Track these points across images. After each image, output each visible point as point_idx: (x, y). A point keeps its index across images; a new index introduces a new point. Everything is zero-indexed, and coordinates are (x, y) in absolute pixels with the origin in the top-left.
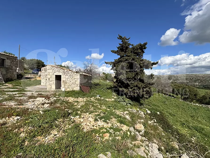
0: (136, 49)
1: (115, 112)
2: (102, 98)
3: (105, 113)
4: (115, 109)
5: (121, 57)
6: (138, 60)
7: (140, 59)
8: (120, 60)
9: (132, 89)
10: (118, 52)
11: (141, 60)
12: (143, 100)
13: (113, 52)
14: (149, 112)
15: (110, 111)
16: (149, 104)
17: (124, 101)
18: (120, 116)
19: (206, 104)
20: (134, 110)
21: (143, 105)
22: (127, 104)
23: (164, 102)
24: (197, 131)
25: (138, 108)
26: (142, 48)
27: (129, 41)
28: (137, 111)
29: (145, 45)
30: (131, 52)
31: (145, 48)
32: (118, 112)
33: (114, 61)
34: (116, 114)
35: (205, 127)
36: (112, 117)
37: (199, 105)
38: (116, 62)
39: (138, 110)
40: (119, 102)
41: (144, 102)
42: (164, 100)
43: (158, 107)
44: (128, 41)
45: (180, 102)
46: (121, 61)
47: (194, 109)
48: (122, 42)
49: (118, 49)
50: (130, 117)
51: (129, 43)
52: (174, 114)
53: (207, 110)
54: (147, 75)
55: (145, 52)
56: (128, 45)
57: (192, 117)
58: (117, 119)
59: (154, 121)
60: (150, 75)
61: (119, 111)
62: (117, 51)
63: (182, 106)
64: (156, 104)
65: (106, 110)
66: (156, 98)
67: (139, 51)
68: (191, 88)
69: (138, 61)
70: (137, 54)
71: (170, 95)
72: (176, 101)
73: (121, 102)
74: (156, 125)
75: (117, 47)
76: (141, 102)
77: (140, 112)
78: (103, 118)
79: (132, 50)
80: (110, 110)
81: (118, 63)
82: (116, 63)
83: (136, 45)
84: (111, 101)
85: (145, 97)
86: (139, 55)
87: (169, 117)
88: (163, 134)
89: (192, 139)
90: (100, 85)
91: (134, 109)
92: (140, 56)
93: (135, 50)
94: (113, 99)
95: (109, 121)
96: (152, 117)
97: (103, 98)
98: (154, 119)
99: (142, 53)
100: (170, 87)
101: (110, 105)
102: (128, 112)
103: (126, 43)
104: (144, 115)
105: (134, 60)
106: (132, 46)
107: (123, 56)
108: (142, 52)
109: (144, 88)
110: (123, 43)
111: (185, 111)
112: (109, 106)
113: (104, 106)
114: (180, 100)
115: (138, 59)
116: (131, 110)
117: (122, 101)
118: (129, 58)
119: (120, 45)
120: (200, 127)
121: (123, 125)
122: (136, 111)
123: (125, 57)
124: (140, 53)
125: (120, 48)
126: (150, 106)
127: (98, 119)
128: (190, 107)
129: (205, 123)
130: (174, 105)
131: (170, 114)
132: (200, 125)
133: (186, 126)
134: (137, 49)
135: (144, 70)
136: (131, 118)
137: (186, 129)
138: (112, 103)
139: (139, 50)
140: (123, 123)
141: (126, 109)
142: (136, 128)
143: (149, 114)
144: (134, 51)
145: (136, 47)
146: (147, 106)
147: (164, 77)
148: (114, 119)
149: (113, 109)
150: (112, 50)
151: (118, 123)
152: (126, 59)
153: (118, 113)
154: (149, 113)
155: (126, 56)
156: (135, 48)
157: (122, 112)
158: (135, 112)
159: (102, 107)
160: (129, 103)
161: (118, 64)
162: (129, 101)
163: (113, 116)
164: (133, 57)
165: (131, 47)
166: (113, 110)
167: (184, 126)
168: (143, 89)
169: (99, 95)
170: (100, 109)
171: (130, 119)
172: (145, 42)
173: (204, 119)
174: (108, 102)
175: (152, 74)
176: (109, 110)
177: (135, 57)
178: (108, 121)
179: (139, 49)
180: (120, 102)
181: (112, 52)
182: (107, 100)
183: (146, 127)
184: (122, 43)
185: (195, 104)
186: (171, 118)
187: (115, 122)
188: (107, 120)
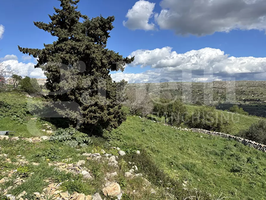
0: (92, 27)
1: (54, 167)
2: (13, 138)
3: (26, 176)
4: (52, 159)
5: (61, 41)
6: (98, 50)
7: (101, 50)
8: (58, 46)
9: (88, 110)
10: (53, 29)
11: (103, 52)
12: (109, 131)
13: (39, 27)
14: (123, 153)
15: (40, 169)
16: (119, 138)
17: (74, 138)
18: (67, 175)
19: (196, 127)
20: (97, 154)
21: (108, 141)
22: (79, 143)
23: (142, 131)
24: (189, 170)
25: (102, 149)
26: (105, 26)
27: (76, 8)
28: (102, 155)
29: (111, 21)
30: (83, 32)
31: (110, 29)
32: (62, 167)
33: (44, 48)
34: (56, 171)
35: (197, 161)
36: (47, 181)
37: (187, 130)
38: (48, 50)
39: (104, 152)
40: (61, 141)
41: (110, 135)
42: (141, 126)
43: (133, 141)
44: (75, 6)
45: (165, 128)
46: (61, 50)
47: (183, 136)
48: (61, 5)
49: (51, 21)
50: (90, 172)
51: (77, 10)
52: (157, 149)
53: (197, 136)
54: (114, 82)
55: (110, 36)
56: (77, 17)
57: (181, 149)
58: (61, 183)
59: (134, 169)
60: (120, 82)
61: (64, 162)
62: (51, 26)
63: (168, 135)
64: (130, 135)
65: (31, 168)
66: (129, 124)
67: (100, 32)
68: (178, 104)
69: (97, 53)
70: (96, 38)
71: (150, 118)
72: (158, 127)
73: (65, 141)
74: (140, 176)
75: (50, 17)
76: (104, 135)
77: (109, 157)
78: (24, 190)
79: (85, 29)
80: (40, 166)
81: (53, 52)
82: (49, 54)
83: (92, 20)
84: (41, 142)
85: (111, 126)
86: (100, 40)
87: (151, 155)
88: (153, 191)
89: (183, 184)
90: (6, 107)
91: (94, 152)
92: (101, 43)
93: (91, 29)
94: (45, 138)
95: (41, 193)
96: (130, 163)
97: (17, 138)
98: (134, 165)
99: (104, 38)
100: (150, 104)
101: (41, 153)
102: (83, 162)
103: (70, 10)
104: (117, 162)
105: (89, 50)
106: (84, 20)
107: (65, 39)
108: (104, 35)
109: (110, 108)
110: (64, 9)
111: (172, 142)
112: (38, 156)
113: (23, 157)
114: (165, 124)
115: (97, 48)
116: (90, 157)
117: (67, 140)
118: (78, 44)
119: (57, 11)
120: (191, 163)
121: (78, 194)
122: (100, 157)
123: (69, 42)
124: (101, 37)
125: (57, 19)
126: (121, 141)
127: (8, 196)
128: (178, 135)
129: (196, 155)
130: (157, 133)
131: (152, 150)
132: (191, 161)
133: (175, 166)
134: (96, 28)
135: (109, 72)
136: (93, 172)
137: (175, 171)
138: (43, 147)
139: (99, 30)
140: (75, 190)
141: (79, 155)
142: (105, 194)
143: (124, 157)
144: (88, 31)
145: (93, 23)
146: (116, 142)
147: (140, 87)
148: (52, 185)
149: (48, 160)
150: (36, 22)
151: (63, 192)
152: (72, 46)
153: (61, 169)
154: (123, 155)
155: (72, 39)
156: (91, 24)
157: (70, 165)
158: (98, 159)
159: (16, 161)
160: (84, 140)
161: (54, 55)
162: (83, 137)
163: (50, 178)
164: (88, 43)
165: (81, 21)
166: (48, 164)
167: (172, 166)
168: (109, 110)
169: (5, 132)
170: (12, 167)
171: (91, 177)
172: (111, 16)
173: (194, 150)
174: (32, 147)
175: (123, 80)
176: (37, 164)
177: (91, 43)
178: (37, 194)
179: (99, 27)
180: (63, 141)
181: (37, 26)
182: (30, 140)
183: (123, 186)
184: (61, 8)
185: (183, 129)
186: (154, 156)
187: (58, 192)
188: (35, 193)
